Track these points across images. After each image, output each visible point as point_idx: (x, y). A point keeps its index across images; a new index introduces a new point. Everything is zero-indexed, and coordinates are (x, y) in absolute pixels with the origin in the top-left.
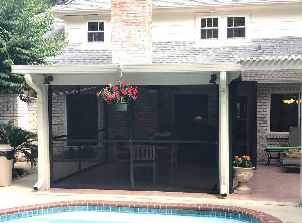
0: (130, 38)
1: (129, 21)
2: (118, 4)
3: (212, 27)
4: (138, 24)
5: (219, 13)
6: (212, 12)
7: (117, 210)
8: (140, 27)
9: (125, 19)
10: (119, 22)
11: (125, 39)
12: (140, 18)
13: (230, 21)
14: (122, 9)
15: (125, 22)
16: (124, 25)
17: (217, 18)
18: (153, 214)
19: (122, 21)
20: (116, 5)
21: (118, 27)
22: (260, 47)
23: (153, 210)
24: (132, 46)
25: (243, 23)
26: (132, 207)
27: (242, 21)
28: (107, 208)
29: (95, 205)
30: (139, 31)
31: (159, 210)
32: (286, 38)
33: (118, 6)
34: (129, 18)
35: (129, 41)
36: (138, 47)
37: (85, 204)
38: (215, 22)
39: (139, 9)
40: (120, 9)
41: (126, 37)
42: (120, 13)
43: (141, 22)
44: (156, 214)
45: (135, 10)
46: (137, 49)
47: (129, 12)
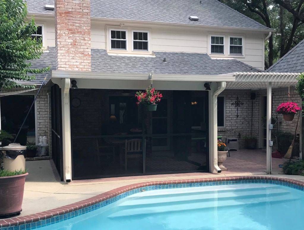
0: (75, 45)
1: (75, 30)
2: (64, 13)
3: (120, 39)
4: (83, 34)
5: (127, 27)
6: (121, 26)
7: (177, 187)
8: (84, 36)
9: (70, 27)
10: (65, 30)
11: (71, 46)
12: (84, 28)
13: (136, 35)
14: (68, 18)
15: (70, 30)
16: (69, 33)
17: (125, 32)
18: (204, 186)
19: (67, 30)
20: (61, 14)
21: (64, 35)
22: (165, 59)
23: (203, 183)
24: (77, 52)
25: (146, 38)
26: (188, 183)
27: (145, 36)
28: (170, 186)
29: (160, 184)
30: (84, 40)
31: (207, 183)
32: (179, 53)
33: (63, 15)
34: (75, 27)
35: (75, 47)
36: (83, 54)
37: (153, 185)
38: (123, 35)
39: (84, 20)
40: (65, 18)
41: (71, 44)
42: (66, 22)
43: (86, 32)
44: (205, 186)
45: (80, 20)
46: (83, 55)
47: (74, 21)
